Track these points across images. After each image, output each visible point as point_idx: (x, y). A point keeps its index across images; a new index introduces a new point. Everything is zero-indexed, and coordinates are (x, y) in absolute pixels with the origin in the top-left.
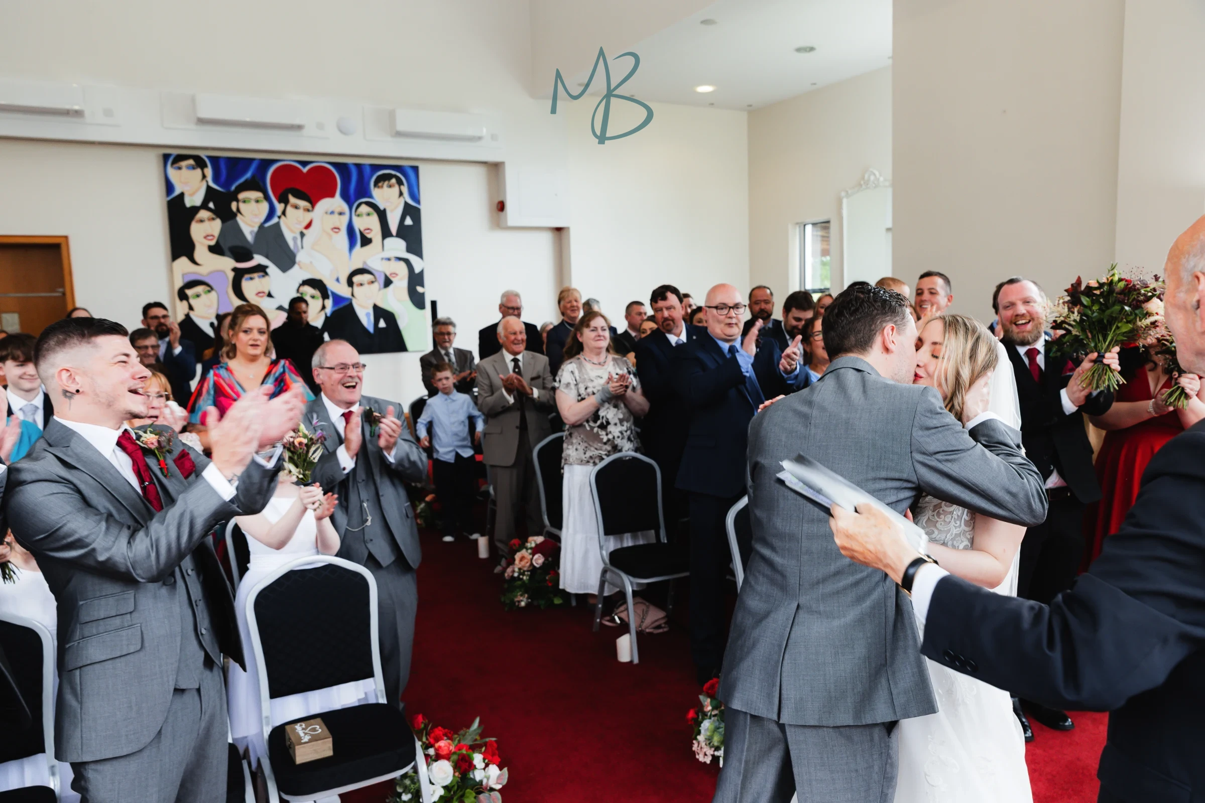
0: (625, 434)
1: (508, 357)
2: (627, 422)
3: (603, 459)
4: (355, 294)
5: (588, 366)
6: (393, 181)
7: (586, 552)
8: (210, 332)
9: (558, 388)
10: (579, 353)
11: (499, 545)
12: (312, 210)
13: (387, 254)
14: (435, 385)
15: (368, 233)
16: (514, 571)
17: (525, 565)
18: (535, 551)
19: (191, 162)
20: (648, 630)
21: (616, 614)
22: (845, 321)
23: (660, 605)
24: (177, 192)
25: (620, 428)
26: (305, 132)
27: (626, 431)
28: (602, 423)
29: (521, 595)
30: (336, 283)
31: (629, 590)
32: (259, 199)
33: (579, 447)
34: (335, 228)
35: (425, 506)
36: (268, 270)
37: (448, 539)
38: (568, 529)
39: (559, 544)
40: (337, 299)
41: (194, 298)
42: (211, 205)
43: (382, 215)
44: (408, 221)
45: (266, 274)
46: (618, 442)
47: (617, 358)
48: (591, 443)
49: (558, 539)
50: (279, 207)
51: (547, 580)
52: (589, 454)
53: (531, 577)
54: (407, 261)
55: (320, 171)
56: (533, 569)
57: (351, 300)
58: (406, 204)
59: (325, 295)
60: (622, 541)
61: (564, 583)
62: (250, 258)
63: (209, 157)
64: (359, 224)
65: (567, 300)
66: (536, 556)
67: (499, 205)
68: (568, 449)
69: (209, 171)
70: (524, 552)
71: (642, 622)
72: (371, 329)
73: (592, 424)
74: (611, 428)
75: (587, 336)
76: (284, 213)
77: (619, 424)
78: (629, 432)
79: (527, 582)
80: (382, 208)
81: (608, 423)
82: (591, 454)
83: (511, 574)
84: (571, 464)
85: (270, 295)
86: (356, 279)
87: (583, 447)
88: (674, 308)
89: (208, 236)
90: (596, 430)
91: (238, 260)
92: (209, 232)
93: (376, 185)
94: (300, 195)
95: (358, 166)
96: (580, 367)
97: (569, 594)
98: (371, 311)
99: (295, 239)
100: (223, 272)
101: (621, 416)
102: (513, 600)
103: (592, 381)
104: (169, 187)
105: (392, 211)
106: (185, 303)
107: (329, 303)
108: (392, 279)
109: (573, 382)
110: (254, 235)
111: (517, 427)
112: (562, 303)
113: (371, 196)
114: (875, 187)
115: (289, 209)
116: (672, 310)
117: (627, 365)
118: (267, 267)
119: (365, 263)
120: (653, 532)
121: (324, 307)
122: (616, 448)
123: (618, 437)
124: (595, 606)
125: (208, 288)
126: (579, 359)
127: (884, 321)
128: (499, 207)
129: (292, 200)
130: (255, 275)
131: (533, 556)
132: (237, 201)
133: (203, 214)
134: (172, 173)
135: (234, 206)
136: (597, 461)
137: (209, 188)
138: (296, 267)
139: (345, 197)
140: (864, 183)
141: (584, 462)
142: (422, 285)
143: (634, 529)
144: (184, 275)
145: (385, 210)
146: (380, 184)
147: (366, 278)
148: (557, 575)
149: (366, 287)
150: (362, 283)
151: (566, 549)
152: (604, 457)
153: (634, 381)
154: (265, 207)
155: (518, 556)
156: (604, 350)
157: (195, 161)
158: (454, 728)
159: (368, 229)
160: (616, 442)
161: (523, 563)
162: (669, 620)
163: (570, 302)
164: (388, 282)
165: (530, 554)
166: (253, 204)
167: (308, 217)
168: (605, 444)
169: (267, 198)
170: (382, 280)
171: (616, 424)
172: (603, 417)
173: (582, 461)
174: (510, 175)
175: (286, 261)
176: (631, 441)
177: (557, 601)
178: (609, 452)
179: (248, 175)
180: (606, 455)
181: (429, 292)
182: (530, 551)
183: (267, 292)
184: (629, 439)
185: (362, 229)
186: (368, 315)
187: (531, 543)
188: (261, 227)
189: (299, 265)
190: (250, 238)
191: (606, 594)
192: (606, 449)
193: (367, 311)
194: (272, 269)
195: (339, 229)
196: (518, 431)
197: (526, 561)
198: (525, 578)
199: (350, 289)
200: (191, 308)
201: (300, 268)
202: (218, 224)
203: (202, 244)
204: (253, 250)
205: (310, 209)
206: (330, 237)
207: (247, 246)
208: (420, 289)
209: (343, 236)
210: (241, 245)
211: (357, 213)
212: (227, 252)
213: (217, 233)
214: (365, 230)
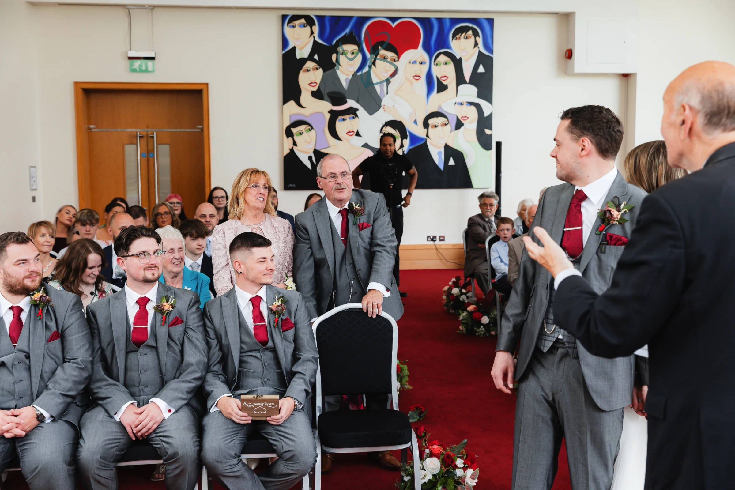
4: (430, 135)
6: (470, 32)
8: (308, 164)
12: (398, 60)
13: (459, 99)
15: (444, 80)
19: (303, 21)
24: (290, 47)
30: (414, 124)
32: (354, 51)
34: (416, 76)
36: (357, 113)
40: (414, 139)
41: (297, 135)
42: (316, 57)
43: (458, 64)
44: (481, 69)
45: (357, 116)
54: (477, 106)
55: (406, 25)
57: (427, 139)
58: (480, 52)
59: (404, 136)
62: (346, 102)
64: (437, 72)
67: (567, 53)
69: (316, 28)
72: (442, 167)
80: (458, 58)
85: (358, 134)
86: (431, 121)
89: (312, 83)
91: (334, 104)
92: (313, 80)
93: (454, 36)
94: (389, 48)
95: (440, 20)
98: (442, 150)
99: (381, 86)
100: (322, 114)
105: (467, 60)
106: (290, 138)
107: (407, 142)
108: (463, 122)
110: (348, 82)
113: (449, 47)
118: (357, 110)
119: (440, 107)
121: (402, 146)
125: (310, 127)
128: (567, 56)
129: (383, 52)
130: (347, 117)
132: (337, 53)
133: (310, 65)
134: (288, 30)
135: (334, 57)
137: (315, 43)
138: (381, 109)
139: (427, 49)
142: (491, 129)
144: (291, 116)
145: (461, 59)
146: (458, 36)
147: (440, 120)
149: (440, 128)
150: (437, 124)
157: (306, 20)
159: (445, 77)
164: (459, 125)
166: (350, 55)
169: (361, 50)
170: (453, 123)
174: (579, 25)
175: (373, 105)
183: (356, 132)
185: (439, 77)
186: (439, 153)
188: (354, 75)
189: (384, 108)
190: (345, 85)
193: (439, 150)
194: (362, 112)
195: (419, 76)
199: (426, 130)
200: (295, 144)
201: (385, 111)
202: (320, 73)
203: (307, 90)
204: (346, 95)
205: (396, 59)
206: (412, 83)
207: (342, 91)
208: (487, 131)
209: (423, 83)
210: (338, 91)
211: (436, 63)
212: (326, 96)
213: (318, 82)
214: (442, 77)
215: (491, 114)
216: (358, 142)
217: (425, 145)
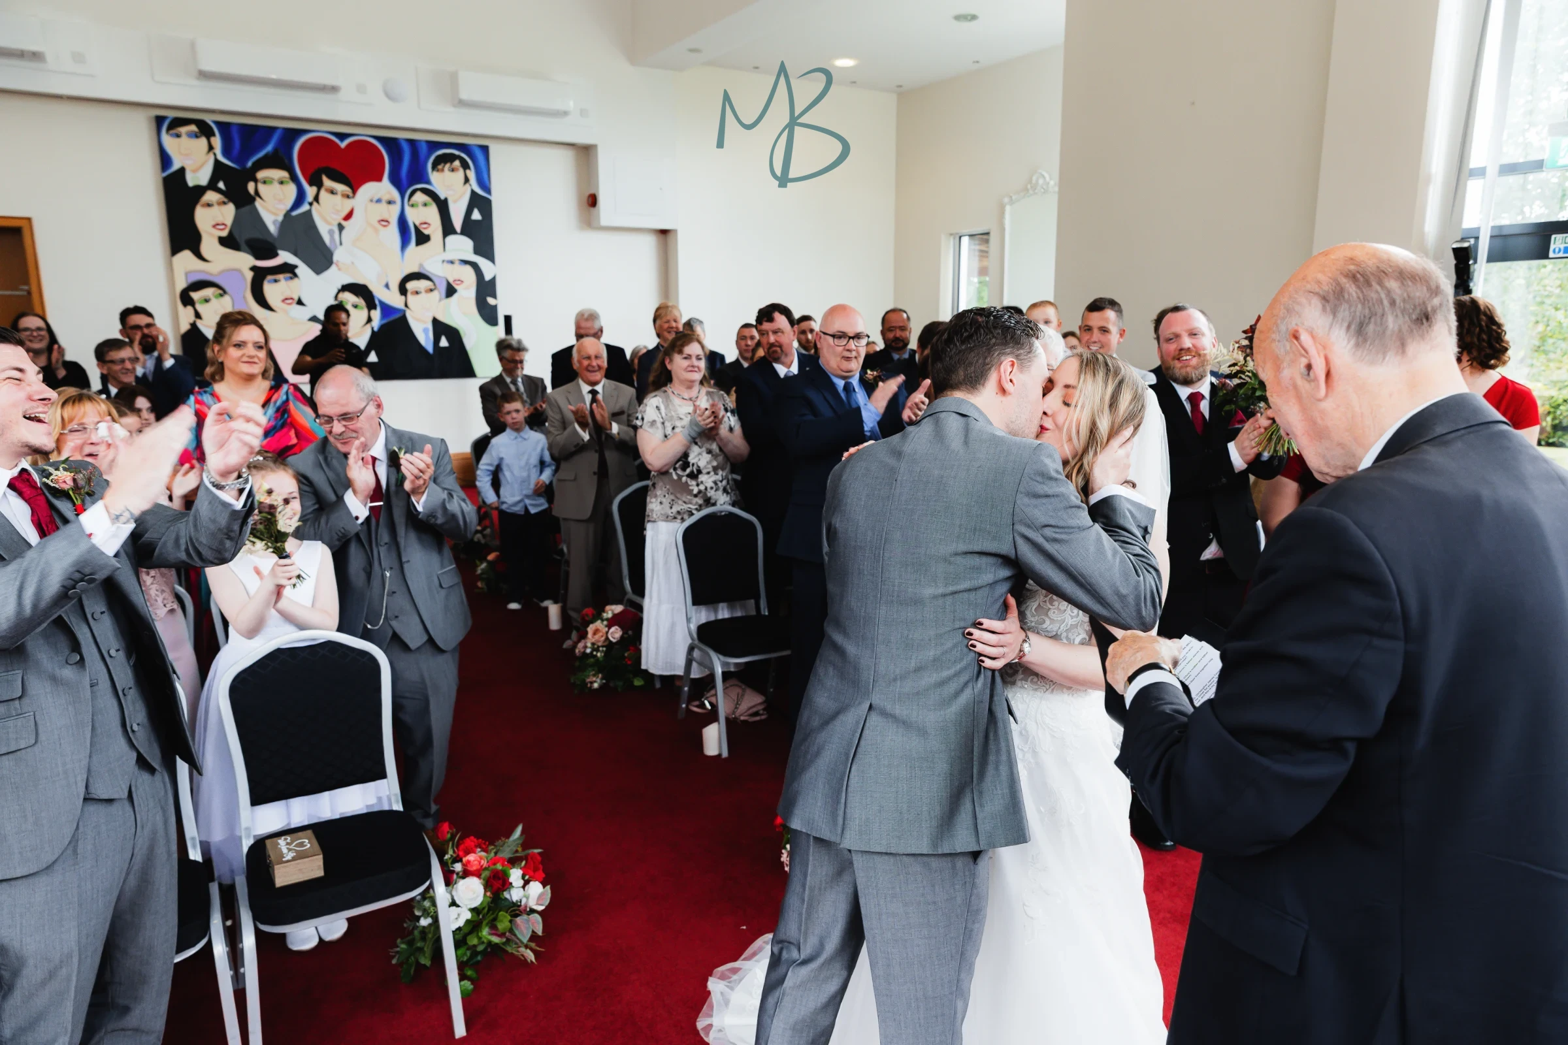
0: (720, 484)
1: (586, 388)
2: (723, 470)
3: (692, 514)
4: (409, 304)
5: (676, 401)
6: (457, 163)
7: (673, 625)
9: (641, 426)
10: (665, 385)
11: (573, 614)
12: (353, 197)
13: (449, 256)
14: (502, 420)
15: (425, 228)
16: (586, 646)
17: (600, 639)
18: (611, 623)
19: (193, 128)
20: (742, 718)
21: (706, 699)
22: (954, 350)
23: (759, 689)
24: (176, 166)
25: (715, 478)
26: (342, 95)
27: (721, 481)
28: (692, 472)
29: (594, 675)
30: (385, 290)
31: (719, 671)
32: (284, 180)
33: (664, 500)
34: (383, 221)
35: (487, 566)
36: (297, 271)
37: (514, 606)
38: (651, 598)
39: (640, 614)
40: (387, 310)
41: (201, 303)
42: (221, 185)
43: (443, 206)
44: (476, 215)
45: (295, 275)
46: (711, 493)
47: (713, 392)
48: (678, 495)
49: (640, 608)
50: (311, 191)
51: (624, 657)
52: (675, 509)
53: (606, 654)
54: (475, 266)
55: (361, 147)
56: (609, 645)
57: (404, 311)
58: (473, 192)
59: (371, 304)
60: (716, 611)
61: (647, 662)
62: (275, 255)
63: (218, 123)
64: (414, 217)
65: (664, 320)
66: (613, 629)
67: (590, 200)
68: (651, 502)
69: (217, 141)
70: (598, 624)
71: (736, 708)
72: (430, 349)
73: (680, 472)
74: (702, 478)
75: (678, 364)
76: (316, 199)
77: (712, 473)
78: (724, 482)
79: (601, 659)
80: (442, 197)
81: (699, 472)
82: (679, 509)
83: (582, 650)
84: (654, 521)
85: (300, 302)
86: (411, 286)
87: (669, 501)
88: (783, 332)
89: (218, 224)
90: (684, 479)
91: (258, 257)
92: (220, 220)
93: (434, 167)
94: (338, 178)
95: (412, 143)
96: (667, 401)
97: (652, 675)
98: (430, 326)
99: (331, 232)
100: (239, 271)
101: (715, 464)
102: (584, 680)
103: (681, 419)
104: (165, 159)
105: (455, 201)
106: (190, 308)
107: (376, 314)
108: (456, 287)
109: (659, 420)
110: (278, 225)
111: (595, 473)
112: (658, 322)
113: (428, 182)
114: (1044, 193)
115: (323, 194)
116: (780, 334)
117: (724, 401)
118: (296, 267)
119: (421, 266)
120: (752, 601)
121: (369, 320)
122: (708, 502)
123: (712, 488)
124: (680, 689)
125: (221, 292)
126: (666, 391)
127: (1004, 354)
128: (590, 202)
129: (327, 182)
130: (281, 277)
131: (609, 628)
133: (211, 196)
134: (168, 141)
135: (251, 187)
136: (686, 516)
137: (217, 162)
138: (333, 267)
139: (395, 181)
140: (1031, 187)
141: (670, 518)
142: (495, 297)
143: (731, 599)
144: (187, 274)
145: (446, 200)
146: (440, 167)
147: (422, 284)
148: (639, 651)
149: (423, 296)
150: (418, 290)
151: (649, 622)
152: (694, 512)
153: (732, 420)
154: (291, 190)
155: (591, 629)
156: (697, 383)
157: (198, 127)
158: (490, 837)
159: (425, 223)
160: (709, 495)
161: (597, 637)
162: (769, 706)
163: (668, 322)
164: (451, 291)
165: (606, 626)
166: (276, 185)
167: (348, 205)
168: (696, 496)
169: (294, 178)
170: (442, 288)
171: (708, 473)
172: (693, 465)
173: (667, 517)
174: (605, 163)
175: (321, 259)
176: (728, 493)
177: (638, 682)
178: (700, 506)
179: (269, 148)
180: (696, 509)
181: (503, 304)
182: (605, 623)
183: (296, 299)
184: (725, 490)
185: (417, 223)
186: (425, 330)
187: (607, 613)
188: (287, 215)
189: (337, 265)
190: (273, 229)
191: (692, 676)
192: (697, 503)
193: (425, 326)
194: (303, 269)
195: (387, 221)
196: (595, 477)
197: (601, 634)
198: (599, 654)
199: (403, 297)
200: (198, 315)
201: (339, 269)
202: (230, 209)
203: (211, 234)
204: (277, 244)
205: (351, 195)
206: (376, 231)
207: (269, 239)
208: (491, 301)
209: (392, 233)
210: (260, 237)
211: (411, 203)
212: (243, 245)
213: (229, 221)
214: (421, 224)
215: (494, 278)
216: (303, 313)
217: (404, 319)
